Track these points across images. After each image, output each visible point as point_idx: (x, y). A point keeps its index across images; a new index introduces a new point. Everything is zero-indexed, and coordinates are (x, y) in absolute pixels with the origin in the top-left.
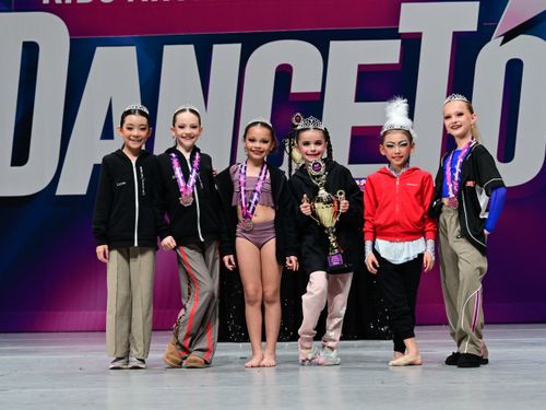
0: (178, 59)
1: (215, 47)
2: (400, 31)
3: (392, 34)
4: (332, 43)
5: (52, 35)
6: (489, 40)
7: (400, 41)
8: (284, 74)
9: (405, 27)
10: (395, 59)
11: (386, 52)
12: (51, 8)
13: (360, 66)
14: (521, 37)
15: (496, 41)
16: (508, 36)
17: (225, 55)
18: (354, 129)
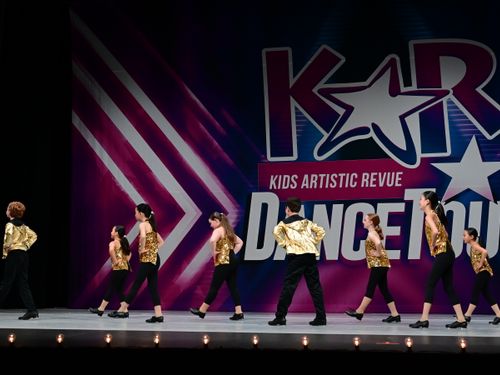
0: (320, 210)
1: (334, 206)
2: (405, 199)
3: (402, 200)
4: (379, 205)
5: (273, 201)
7: (404, 204)
8: (360, 216)
9: (407, 197)
10: (403, 210)
11: (400, 207)
12: (273, 191)
13: (389, 213)
14: (453, 203)
16: (447, 202)
17: (338, 208)
18: (387, 237)
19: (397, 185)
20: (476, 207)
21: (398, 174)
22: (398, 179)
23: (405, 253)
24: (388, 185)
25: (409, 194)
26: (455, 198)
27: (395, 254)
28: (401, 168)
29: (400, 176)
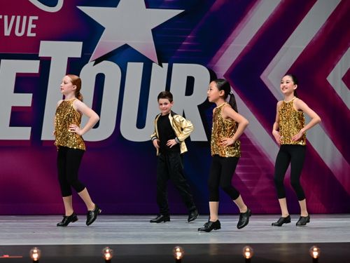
2: (40, 56)
3: (35, 57)
6: (87, 63)
7: (39, 61)
9: (42, 53)
10: (37, 71)
11: (32, 67)
13: (17, 74)
14: (105, 62)
15: (91, 63)
16: (97, 61)
18: (13, 108)
19: (29, 34)
20: (135, 69)
21: (32, 18)
22: (31, 26)
23: (37, 132)
24: (17, 34)
25: (46, 48)
26: (108, 57)
27: (24, 133)
28: (35, 11)
29: (34, 22)
